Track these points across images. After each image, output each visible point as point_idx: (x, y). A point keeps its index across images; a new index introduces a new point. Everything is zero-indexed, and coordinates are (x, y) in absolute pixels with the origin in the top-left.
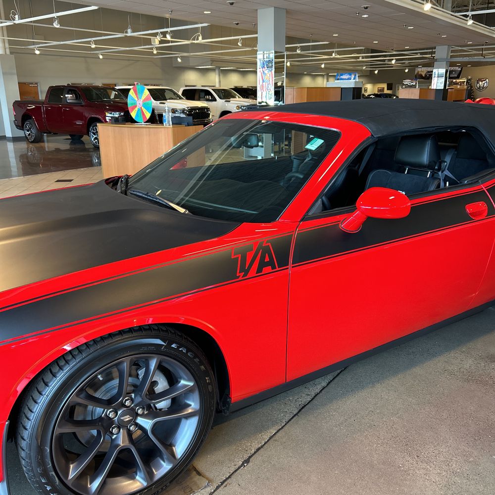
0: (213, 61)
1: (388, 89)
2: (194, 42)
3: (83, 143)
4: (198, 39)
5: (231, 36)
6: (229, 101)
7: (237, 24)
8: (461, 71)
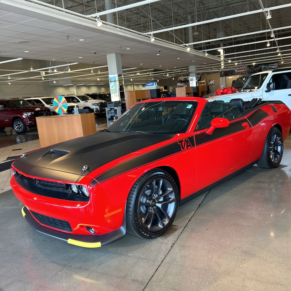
0: (73, 81)
1: (164, 89)
2: (66, 72)
3: (5, 132)
4: (68, 71)
5: (87, 68)
6: (87, 102)
7: (94, 62)
8: (201, 77)
